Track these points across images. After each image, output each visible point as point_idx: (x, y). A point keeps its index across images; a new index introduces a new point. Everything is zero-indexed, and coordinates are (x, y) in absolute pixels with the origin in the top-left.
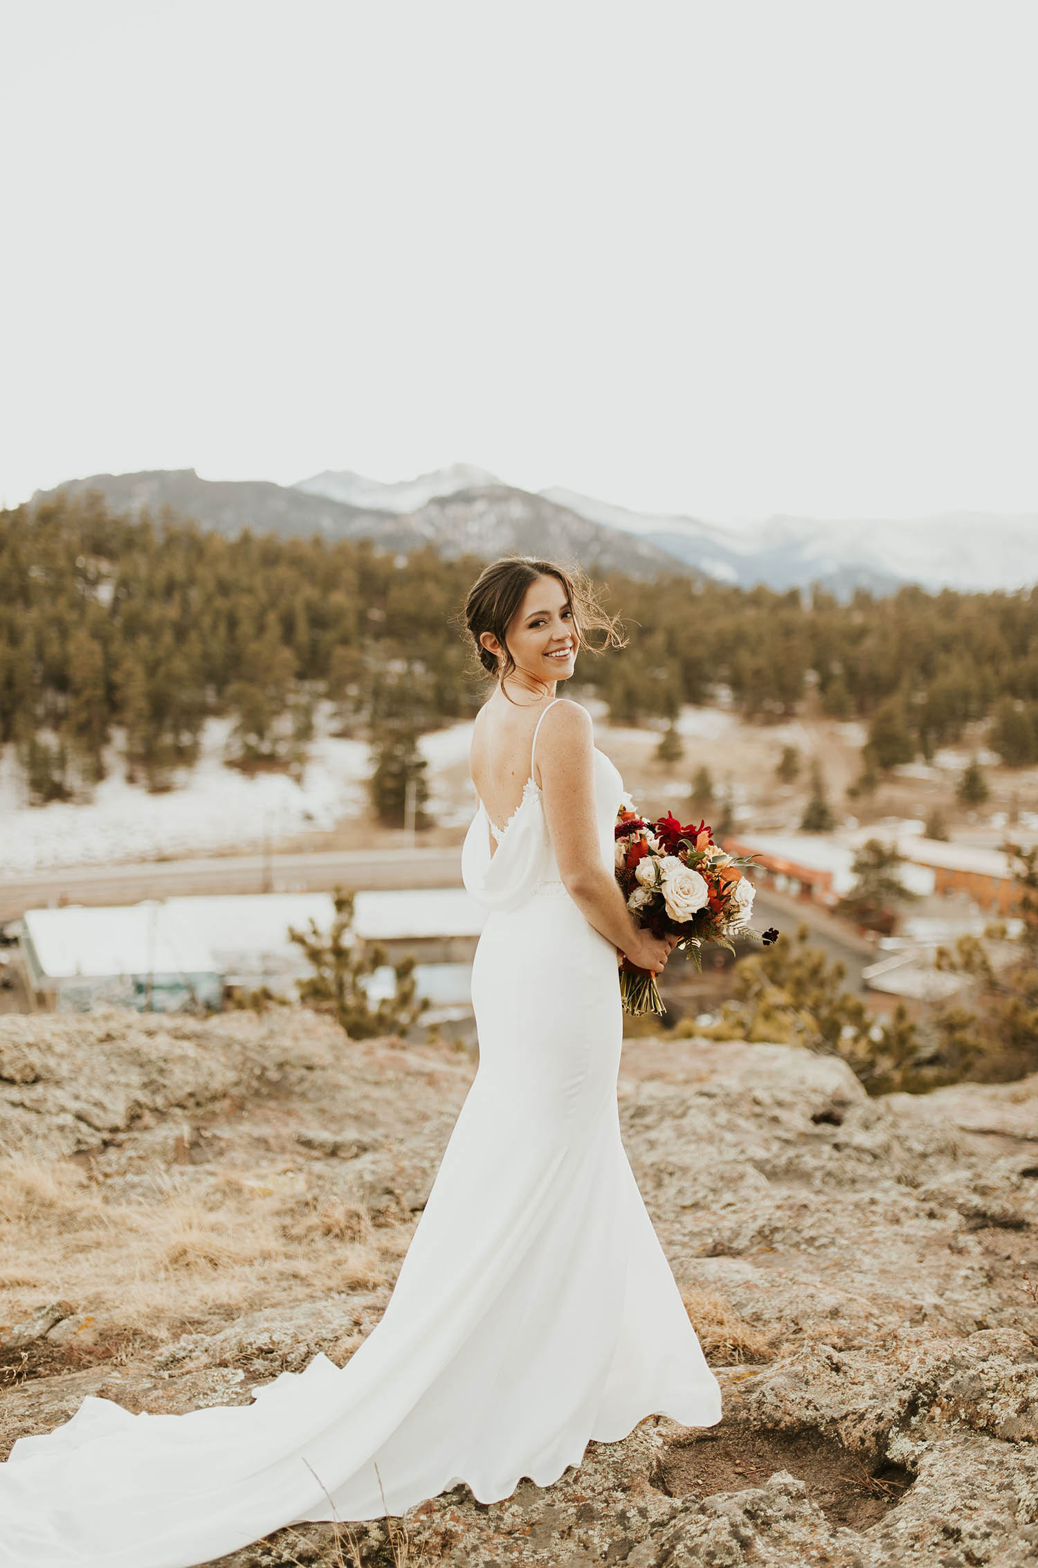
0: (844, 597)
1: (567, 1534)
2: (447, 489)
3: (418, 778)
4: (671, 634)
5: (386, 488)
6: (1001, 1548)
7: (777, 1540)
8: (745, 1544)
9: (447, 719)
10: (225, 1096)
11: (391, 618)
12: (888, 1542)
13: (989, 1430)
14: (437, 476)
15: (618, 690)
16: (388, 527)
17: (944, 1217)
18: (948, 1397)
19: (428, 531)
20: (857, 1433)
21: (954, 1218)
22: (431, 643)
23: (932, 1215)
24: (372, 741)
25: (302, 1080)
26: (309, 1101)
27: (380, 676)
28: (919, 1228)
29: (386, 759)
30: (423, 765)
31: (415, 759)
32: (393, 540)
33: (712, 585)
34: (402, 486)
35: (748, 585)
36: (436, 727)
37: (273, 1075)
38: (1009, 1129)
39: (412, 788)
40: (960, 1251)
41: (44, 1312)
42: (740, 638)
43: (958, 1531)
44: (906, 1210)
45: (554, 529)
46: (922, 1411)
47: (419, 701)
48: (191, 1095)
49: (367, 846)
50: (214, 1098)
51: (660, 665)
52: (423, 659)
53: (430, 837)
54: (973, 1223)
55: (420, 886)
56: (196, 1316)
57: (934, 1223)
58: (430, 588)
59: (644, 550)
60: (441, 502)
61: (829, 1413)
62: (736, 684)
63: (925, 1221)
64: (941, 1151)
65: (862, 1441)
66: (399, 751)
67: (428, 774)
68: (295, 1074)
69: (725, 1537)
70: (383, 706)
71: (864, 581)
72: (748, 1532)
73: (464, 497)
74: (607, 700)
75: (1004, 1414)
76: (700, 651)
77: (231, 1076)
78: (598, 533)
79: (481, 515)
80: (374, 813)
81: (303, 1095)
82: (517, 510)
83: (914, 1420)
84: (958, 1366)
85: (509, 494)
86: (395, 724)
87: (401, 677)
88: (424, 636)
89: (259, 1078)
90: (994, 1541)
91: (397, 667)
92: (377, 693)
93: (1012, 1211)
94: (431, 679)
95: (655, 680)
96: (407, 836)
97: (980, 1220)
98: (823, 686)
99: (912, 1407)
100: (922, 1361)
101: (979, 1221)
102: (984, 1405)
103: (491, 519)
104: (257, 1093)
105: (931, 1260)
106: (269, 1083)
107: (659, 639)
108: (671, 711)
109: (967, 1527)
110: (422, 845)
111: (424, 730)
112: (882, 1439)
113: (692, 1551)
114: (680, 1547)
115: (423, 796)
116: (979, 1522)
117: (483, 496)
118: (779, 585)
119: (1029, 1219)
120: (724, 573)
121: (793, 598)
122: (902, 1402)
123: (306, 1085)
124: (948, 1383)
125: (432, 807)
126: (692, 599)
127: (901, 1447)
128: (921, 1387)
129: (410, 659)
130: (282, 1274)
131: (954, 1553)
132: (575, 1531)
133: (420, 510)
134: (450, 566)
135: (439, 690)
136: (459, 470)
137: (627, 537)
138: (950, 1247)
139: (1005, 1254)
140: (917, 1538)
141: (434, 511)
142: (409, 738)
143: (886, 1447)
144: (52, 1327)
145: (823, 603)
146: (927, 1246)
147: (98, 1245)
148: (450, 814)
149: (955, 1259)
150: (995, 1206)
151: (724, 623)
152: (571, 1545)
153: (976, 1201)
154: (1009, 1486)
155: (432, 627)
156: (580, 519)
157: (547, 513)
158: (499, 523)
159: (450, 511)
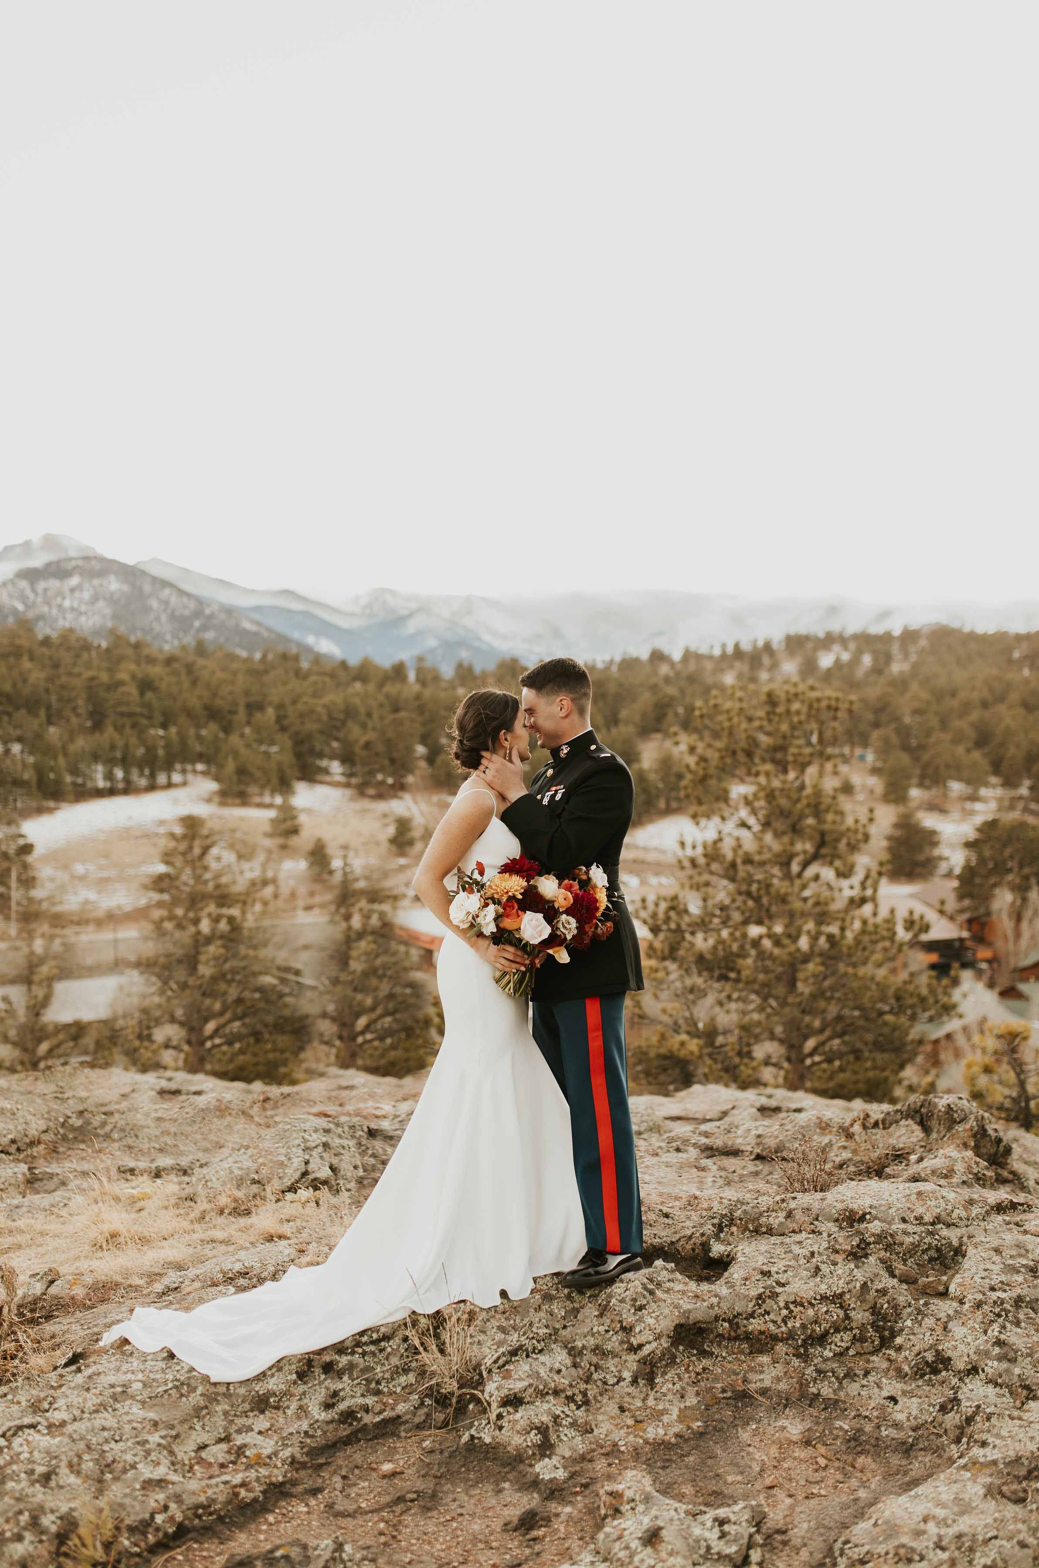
0: (447, 671)
1: (538, 1309)
2: (37, 562)
3: (23, 863)
4: (281, 709)
6: (794, 1276)
7: (668, 1291)
8: (651, 1293)
9: (51, 802)
10: (39, 1142)
12: (730, 1285)
13: (770, 1232)
14: (27, 545)
15: (230, 766)
17: (686, 1151)
18: (741, 1219)
19: (19, 606)
20: (689, 1247)
21: (693, 1153)
22: (30, 723)
23: (678, 1150)
25: (104, 1124)
26: (114, 1141)
28: (673, 1157)
30: (29, 848)
31: (21, 842)
33: (318, 659)
35: (354, 661)
36: (40, 811)
37: (77, 1122)
38: (691, 1116)
39: (14, 873)
40: (703, 1169)
41: (38, 1277)
42: (350, 712)
43: (770, 1272)
44: (660, 1147)
45: (154, 604)
46: (725, 1229)
47: (19, 782)
48: (13, 1141)
50: (32, 1144)
51: (273, 741)
52: (20, 739)
54: (704, 1155)
56: (157, 1271)
57: (680, 1154)
58: (26, 664)
59: (246, 624)
60: (32, 575)
61: (669, 1240)
62: (347, 759)
63: (675, 1154)
64: (651, 1130)
65: (693, 1250)
67: (33, 859)
68: (97, 1120)
69: (640, 1289)
71: (464, 655)
72: (651, 1287)
73: (57, 571)
74: (217, 779)
75: (777, 1221)
76: (310, 726)
77: (42, 1125)
78: (200, 605)
79: (74, 590)
81: (107, 1137)
82: (114, 585)
83: (722, 1235)
84: (743, 1203)
85: (106, 567)
88: (22, 715)
89: (63, 1125)
90: (790, 1273)
93: (730, 1143)
94: (30, 759)
95: (266, 756)
97: (710, 1151)
98: (431, 759)
99: (720, 1228)
100: (721, 1203)
101: (709, 1153)
102: (763, 1220)
103: (86, 593)
104: (64, 1138)
105: (685, 1175)
106: (73, 1129)
107: (269, 715)
108: (284, 786)
109: (774, 1269)
111: (27, 813)
112: (706, 1247)
113: (622, 1301)
114: (613, 1301)
115: (28, 880)
116: (780, 1265)
117: (79, 569)
118: (385, 660)
119: (742, 1148)
120: (327, 647)
121: (399, 671)
122: (714, 1225)
123: (108, 1128)
124: (739, 1212)
126: (298, 674)
127: (717, 1249)
128: (723, 1216)
129: (6, 741)
130: (202, 1241)
131: (769, 1283)
132: (543, 1307)
133: (8, 583)
134: (46, 642)
135: (39, 771)
136: (50, 542)
137: (228, 611)
138: (696, 1167)
139: (731, 1170)
140: (746, 1279)
141: (24, 584)
142: (14, 822)
143: (709, 1250)
144: (48, 1287)
145: (427, 677)
146: (681, 1168)
147: (20, 1247)
149: (703, 1174)
150: (718, 1143)
151: (334, 697)
152: (542, 1314)
153: (704, 1140)
154: (791, 1251)
155: (32, 705)
156: (181, 592)
157: (147, 588)
158: (95, 598)
159: (41, 585)
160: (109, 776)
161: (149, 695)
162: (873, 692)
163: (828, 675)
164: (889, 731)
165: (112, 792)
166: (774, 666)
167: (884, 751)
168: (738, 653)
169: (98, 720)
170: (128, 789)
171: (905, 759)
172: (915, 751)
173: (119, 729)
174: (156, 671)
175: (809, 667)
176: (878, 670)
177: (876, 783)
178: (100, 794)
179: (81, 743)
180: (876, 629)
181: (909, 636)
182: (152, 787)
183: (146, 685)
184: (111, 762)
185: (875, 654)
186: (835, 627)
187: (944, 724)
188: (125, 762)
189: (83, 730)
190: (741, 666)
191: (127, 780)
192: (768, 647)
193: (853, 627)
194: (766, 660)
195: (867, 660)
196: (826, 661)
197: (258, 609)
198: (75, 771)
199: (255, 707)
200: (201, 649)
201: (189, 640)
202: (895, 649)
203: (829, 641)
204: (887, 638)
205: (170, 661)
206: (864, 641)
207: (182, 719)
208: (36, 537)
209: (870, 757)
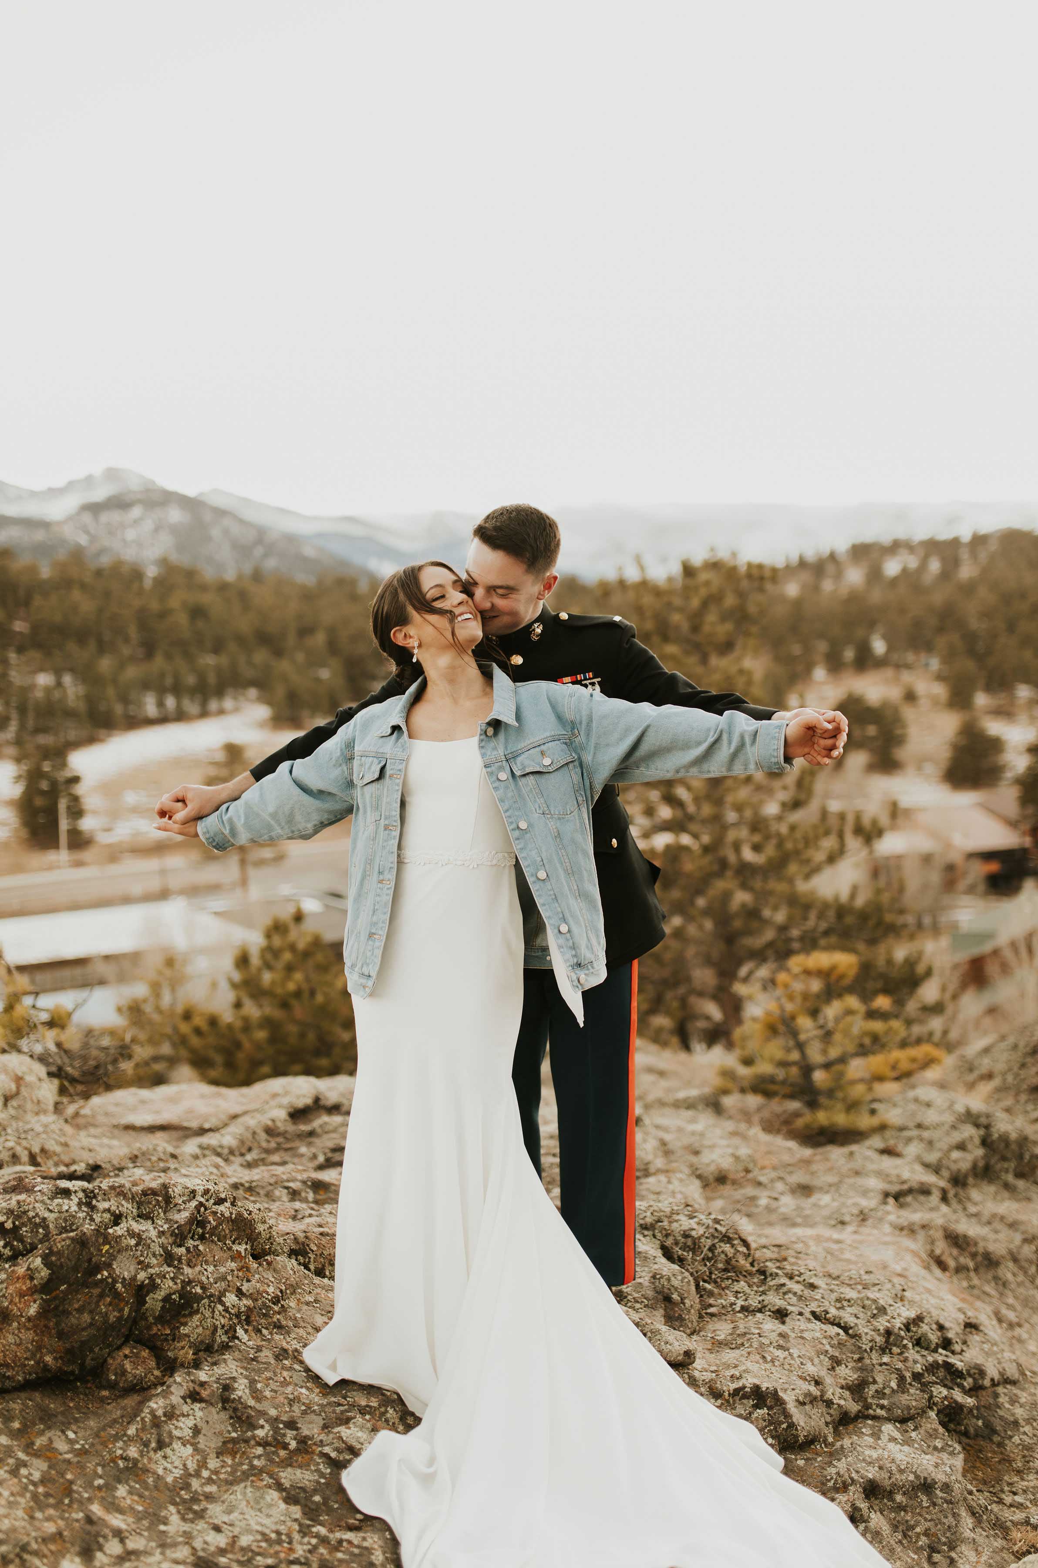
2: (99, 494)
3: (70, 794)
4: (332, 632)
5: (33, 494)
9: (102, 732)
11: (35, 628)
14: (89, 480)
15: (280, 692)
16: (39, 536)
19: (83, 540)
22: (81, 654)
24: (18, 760)
27: (26, 690)
29: (33, 777)
30: (76, 780)
31: (68, 774)
32: (42, 549)
34: (53, 493)
36: (91, 740)
39: (63, 805)
45: (215, 532)
47: (70, 714)
49: (17, 869)
51: (323, 665)
52: (72, 670)
53: (87, 855)
55: (75, 906)
58: (76, 595)
59: (309, 551)
60: (94, 509)
66: (46, 767)
67: (80, 790)
70: (31, 723)
73: (119, 503)
74: (269, 703)
76: (363, 649)
78: (261, 534)
79: (136, 522)
80: (24, 833)
82: (175, 515)
85: (167, 498)
86: (44, 740)
87: (48, 690)
88: (72, 646)
91: (44, 679)
92: (22, 710)
94: (81, 690)
95: (318, 680)
96: (63, 855)
103: (148, 525)
107: (320, 639)
110: (79, 864)
111: (77, 744)
115: (76, 812)
117: (140, 501)
125: (87, 824)
129: (58, 673)
133: (70, 519)
134: (99, 573)
135: (90, 700)
136: (112, 474)
137: (291, 539)
141: (87, 518)
142: (59, 754)
148: (108, 830)
155: (81, 636)
156: (242, 522)
157: (208, 517)
158: (157, 529)
159: (105, 517)
160: (160, 704)
161: (200, 624)
162: (938, 598)
163: (894, 582)
164: (955, 638)
165: (163, 720)
166: (839, 575)
167: (949, 658)
168: (802, 564)
169: (149, 649)
170: (180, 716)
171: (970, 665)
172: (980, 658)
173: (169, 657)
174: (207, 599)
175: (875, 574)
176: (946, 575)
177: (940, 690)
178: (150, 722)
179: (132, 672)
180: (944, 535)
181: (979, 540)
182: (204, 714)
183: (197, 612)
184: (161, 692)
185: (944, 560)
186: (901, 533)
187: (1011, 628)
188: (177, 690)
189: (132, 659)
190: (806, 576)
191: (179, 707)
192: (832, 557)
193: (920, 534)
194: (830, 569)
195: (935, 566)
196: (892, 568)
197: (320, 535)
198: (125, 700)
199: (305, 631)
200: (257, 576)
201: (248, 568)
202: (964, 555)
203: (895, 547)
204: (955, 543)
205: (223, 587)
206: (932, 546)
207: (232, 646)
208: (97, 469)
209: (935, 664)
